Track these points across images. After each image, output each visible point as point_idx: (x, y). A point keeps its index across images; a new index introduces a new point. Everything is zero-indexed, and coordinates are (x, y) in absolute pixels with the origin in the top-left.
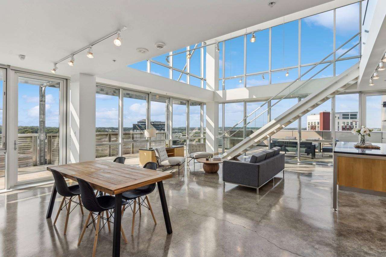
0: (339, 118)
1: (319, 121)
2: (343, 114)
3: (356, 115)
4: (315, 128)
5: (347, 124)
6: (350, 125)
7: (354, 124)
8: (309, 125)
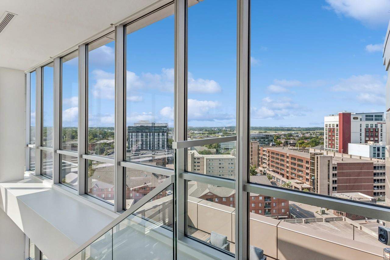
0: (361, 119)
1: (338, 123)
2: (366, 115)
3: (382, 116)
4: (334, 131)
5: (371, 127)
6: (374, 127)
7: (379, 126)
8: (327, 127)
